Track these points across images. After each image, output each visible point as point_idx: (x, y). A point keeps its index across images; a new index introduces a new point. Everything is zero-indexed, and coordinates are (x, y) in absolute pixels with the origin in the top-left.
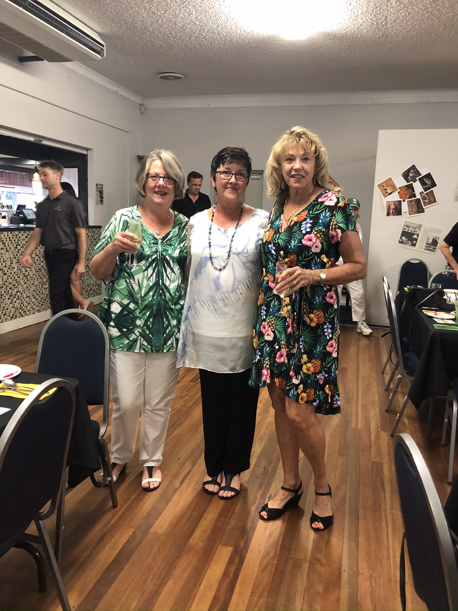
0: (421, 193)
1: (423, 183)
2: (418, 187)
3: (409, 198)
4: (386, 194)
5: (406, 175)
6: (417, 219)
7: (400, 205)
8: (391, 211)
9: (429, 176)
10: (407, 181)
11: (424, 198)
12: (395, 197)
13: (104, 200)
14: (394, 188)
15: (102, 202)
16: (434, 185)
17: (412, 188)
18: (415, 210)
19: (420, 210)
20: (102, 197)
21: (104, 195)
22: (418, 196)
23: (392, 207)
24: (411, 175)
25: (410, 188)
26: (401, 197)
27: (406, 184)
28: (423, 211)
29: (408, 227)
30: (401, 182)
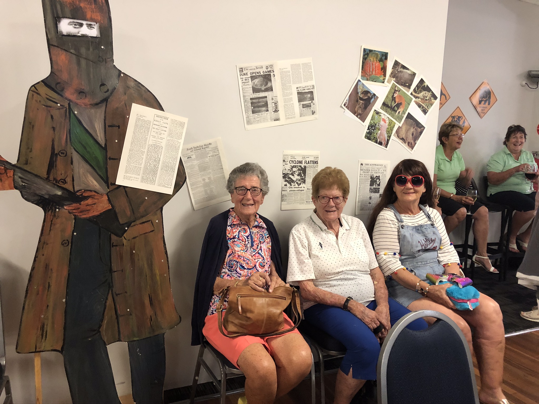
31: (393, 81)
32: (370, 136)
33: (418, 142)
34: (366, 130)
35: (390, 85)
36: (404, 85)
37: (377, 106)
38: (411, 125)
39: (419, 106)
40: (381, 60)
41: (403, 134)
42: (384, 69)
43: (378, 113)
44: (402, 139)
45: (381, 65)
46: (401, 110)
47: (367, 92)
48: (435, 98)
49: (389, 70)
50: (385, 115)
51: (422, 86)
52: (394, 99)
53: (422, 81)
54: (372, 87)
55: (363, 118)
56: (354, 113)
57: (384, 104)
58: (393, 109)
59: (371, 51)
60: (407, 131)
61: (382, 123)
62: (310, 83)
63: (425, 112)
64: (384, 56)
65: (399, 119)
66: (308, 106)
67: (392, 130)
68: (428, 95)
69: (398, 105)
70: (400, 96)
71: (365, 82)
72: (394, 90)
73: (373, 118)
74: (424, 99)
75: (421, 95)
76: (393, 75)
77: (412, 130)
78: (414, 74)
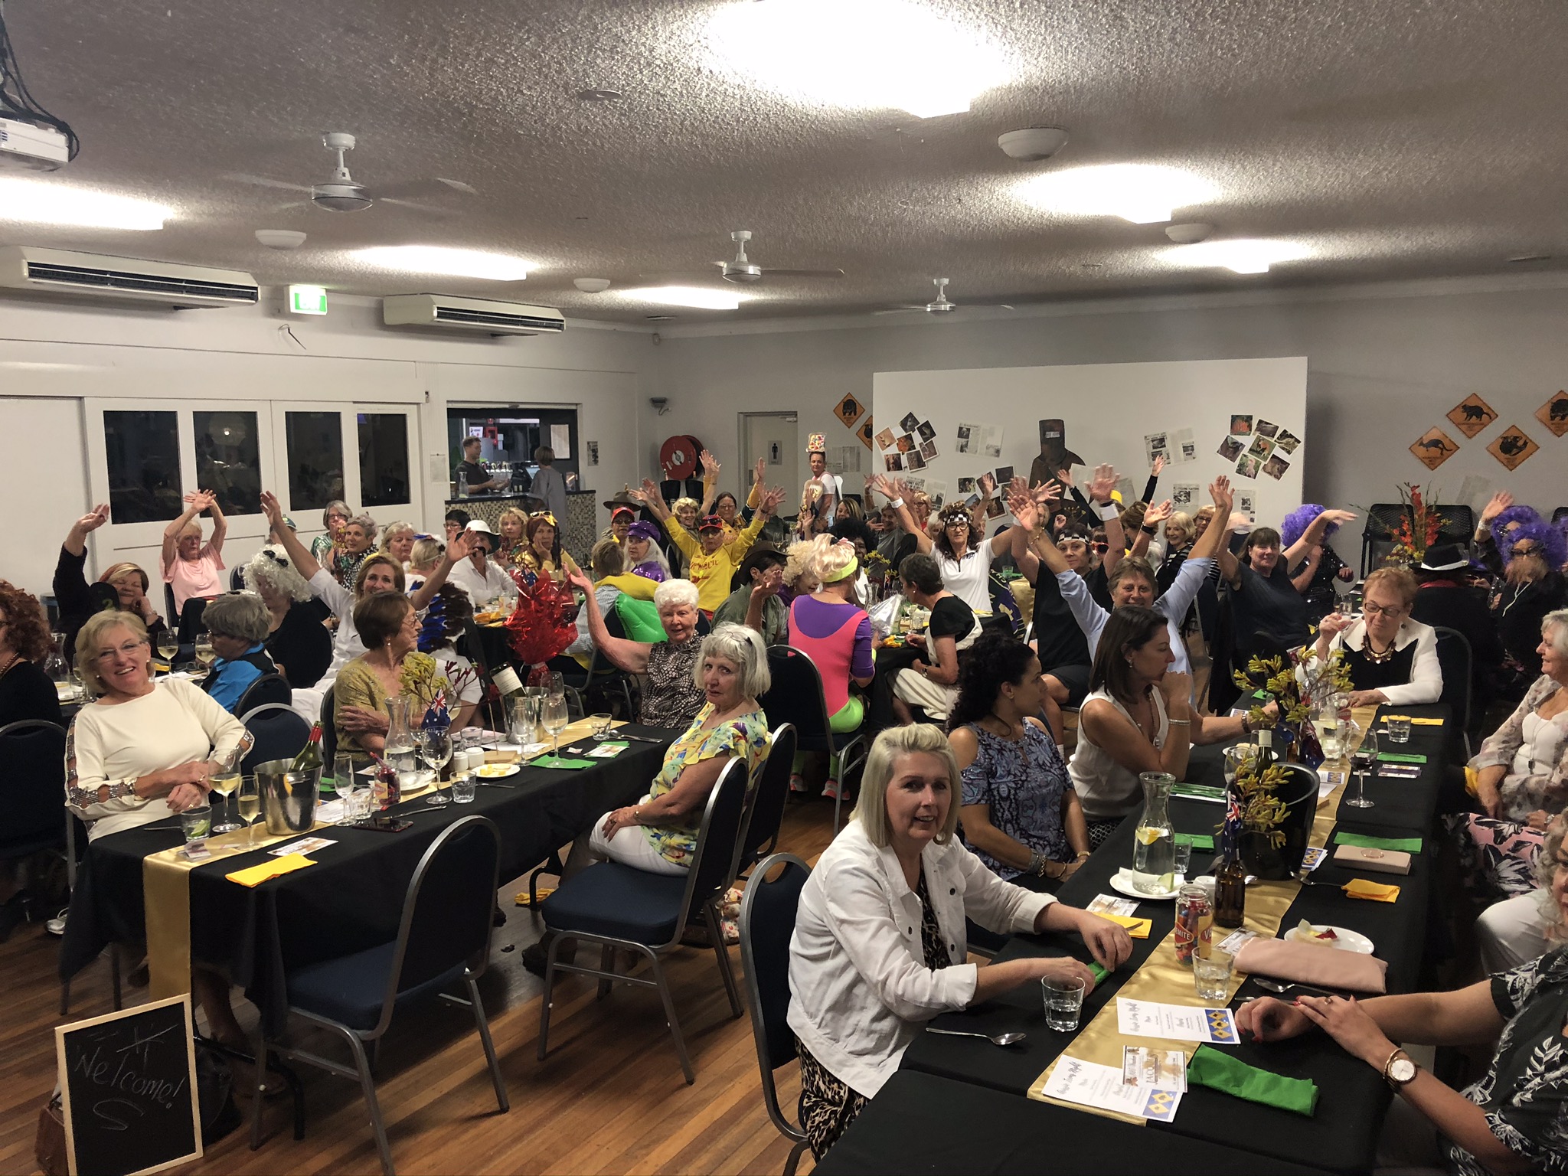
0: (921, 444)
1: (922, 433)
2: (917, 438)
3: (909, 450)
4: (884, 446)
5: (904, 424)
6: (918, 475)
7: (900, 458)
8: (891, 466)
9: (927, 424)
10: (906, 430)
11: (924, 450)
12: (894, 450)
13: (599, 459)
14: (892, 438)
15: (596, 462)
16: (933, 434)
17: (911, 439)
18: (916, 464)
19: (921, 464)
20: (595, 457)
21: (599, 454)
22: (918, 448)
23: (891, 461)
24: (909, 424)
25: (909, 438)
26: (900, 450)
27: (905, 434)
28: (924, 465)
29: (911, 483)
30: (899, 433)
31: (1258, 433)
32: (1239, 471)
33: (1284, 475)
34: (1236, 467)
35: (1255, 437)
36: (1268, 435)
37: (1245, 451)
38: (1275, 463)
39: (1283, 449)
40: (1246, 421)
41: (1269, 469)
42: (1250, 427)
43: (1245, 456)
44: (1269, 473)
45: (1247, 424)
46: (1266, 453)
47: (1235, 443)
48: (1299, 442)
49: (1254, 426)
50: (1251, 457)
51: (1285, 434)
52: (1259, 446)
53: (1285, 431)
54: (1239, 439)
55: (1233, 460)
56: (1226, 457)
57: (1251, 450)
58: (1258, 453)
59: (1237, 416)
60: (1273, 467)
61: (1249, 462)
62: (1191, 440)
63: (1289, 452)
64: (1250, 418)
65: (1265, 459)
66: (1190, 454)
67: (1258, 467)
68: (1291, 440)
69: (1263, 450)
70: (1264, 444)
71: (1233, 436)
72: (1258, 439)
73: (1241, 459)
74: (1287, 444)
75: (1284, 441)
76: (1257, 429)
77: (1277, 466)
78: (1277, 427)
